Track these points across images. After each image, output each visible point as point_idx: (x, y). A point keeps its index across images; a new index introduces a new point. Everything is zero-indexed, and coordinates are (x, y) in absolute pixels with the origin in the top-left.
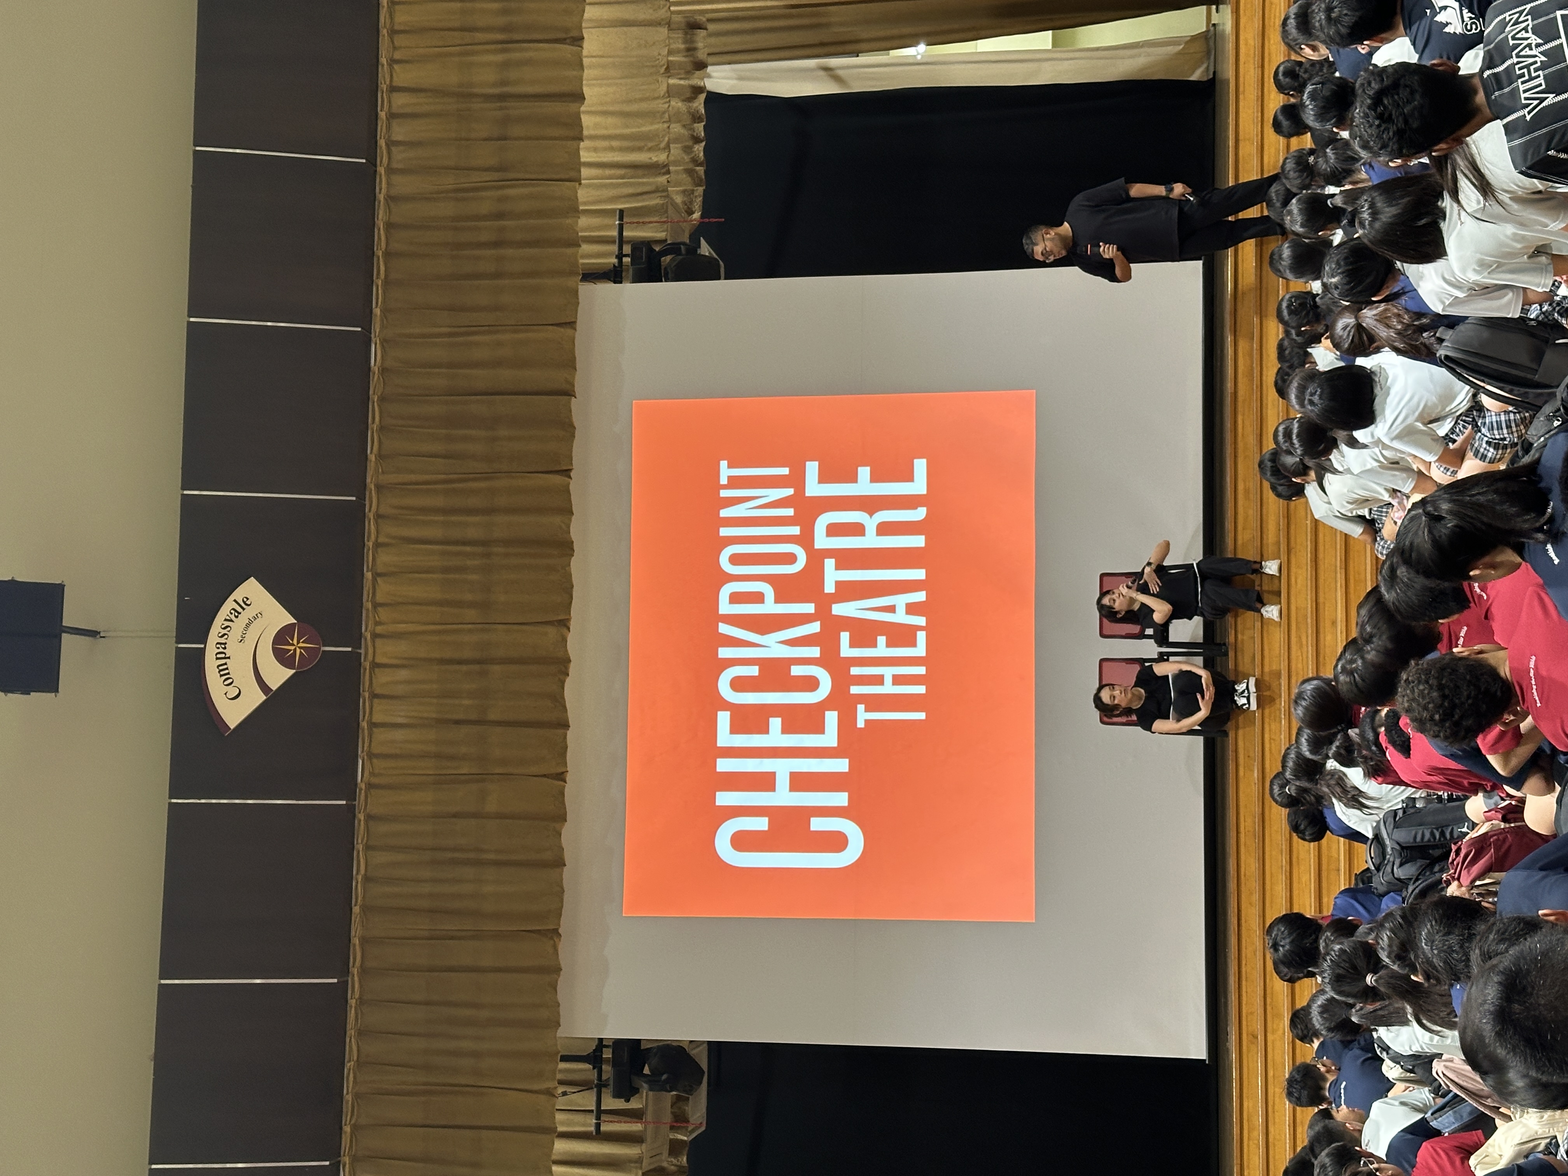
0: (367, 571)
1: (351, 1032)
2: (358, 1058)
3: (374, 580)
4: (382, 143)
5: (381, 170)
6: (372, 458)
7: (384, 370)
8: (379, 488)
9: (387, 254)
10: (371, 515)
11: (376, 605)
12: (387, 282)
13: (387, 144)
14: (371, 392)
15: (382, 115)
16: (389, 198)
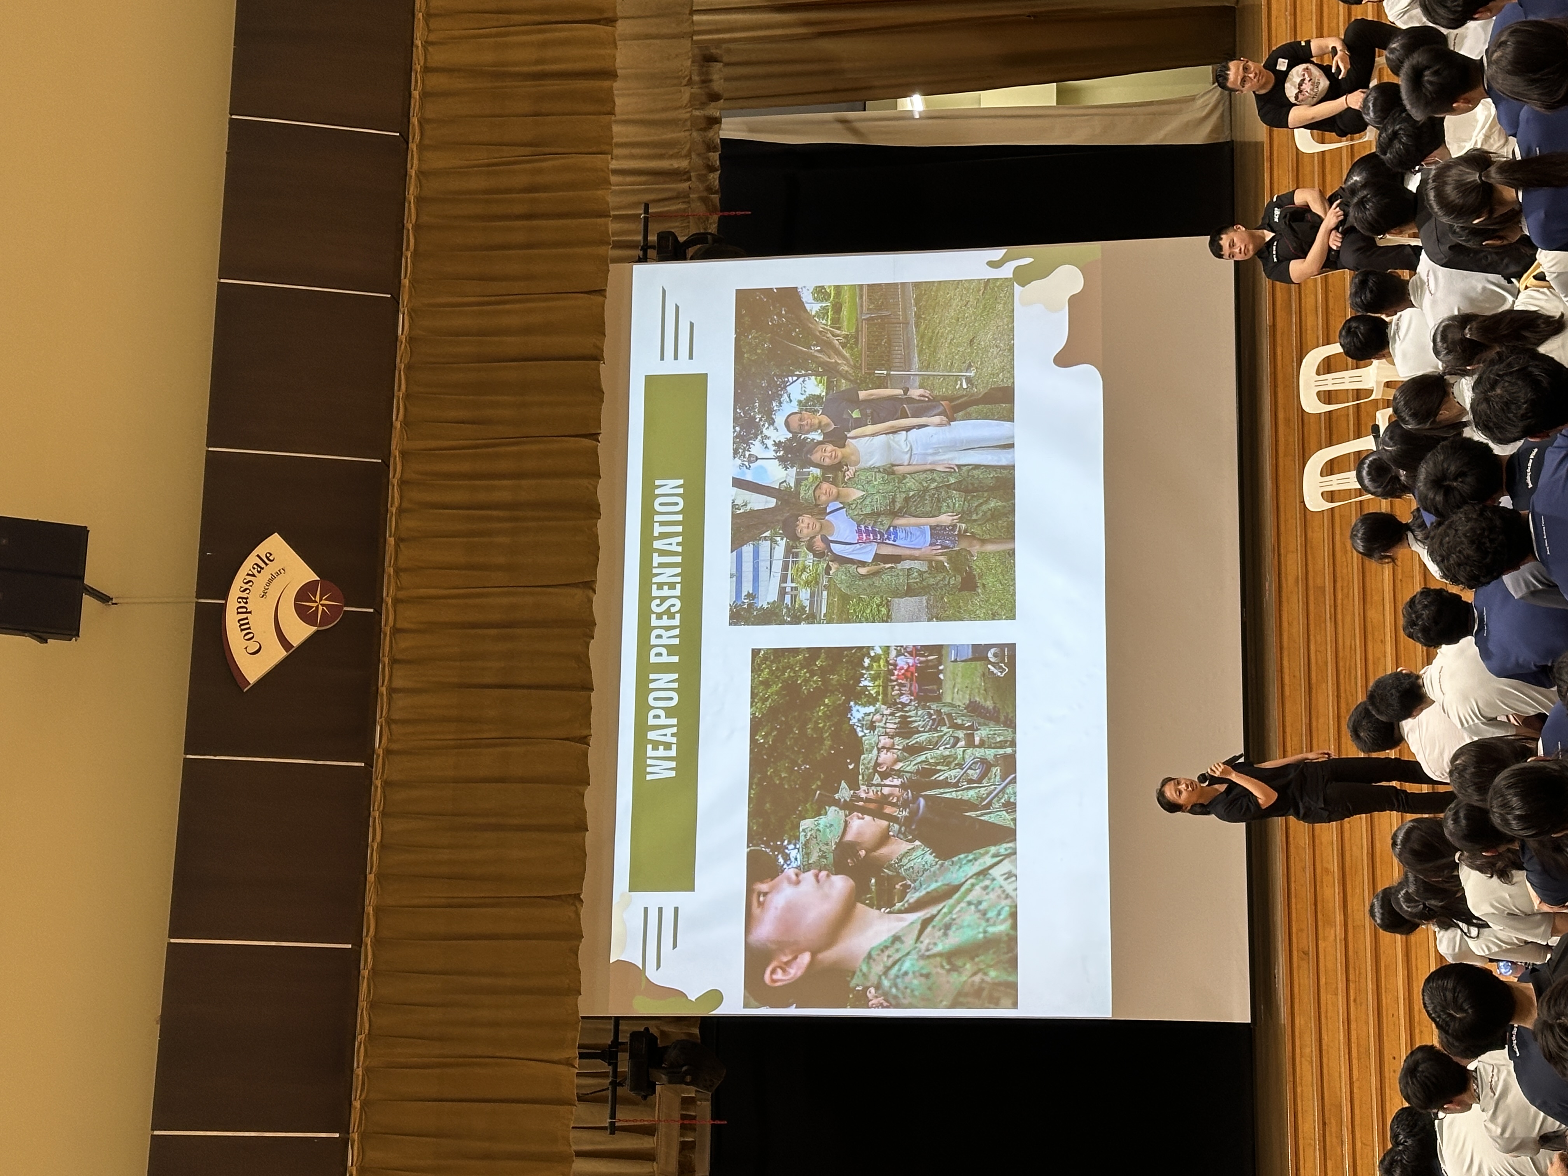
0: (390, 536)
1: (363, 1004)
2: (369, 1030)
3: (397, 545)
4: (415, 121)
5: (413, 146)
6: (397, 425)
7: (411, 340)
8: (403, 454)
9: (417, 227)
10: (395, 482)
11: (397, 571)
12: (415, 253)
13: (419, 122)
14: (398, 360)
15: (416, 94)
16: (421, 173)
